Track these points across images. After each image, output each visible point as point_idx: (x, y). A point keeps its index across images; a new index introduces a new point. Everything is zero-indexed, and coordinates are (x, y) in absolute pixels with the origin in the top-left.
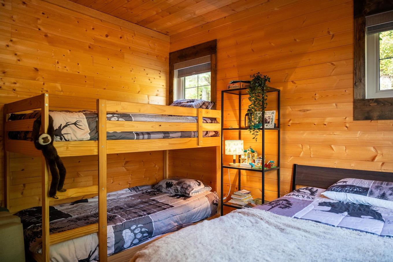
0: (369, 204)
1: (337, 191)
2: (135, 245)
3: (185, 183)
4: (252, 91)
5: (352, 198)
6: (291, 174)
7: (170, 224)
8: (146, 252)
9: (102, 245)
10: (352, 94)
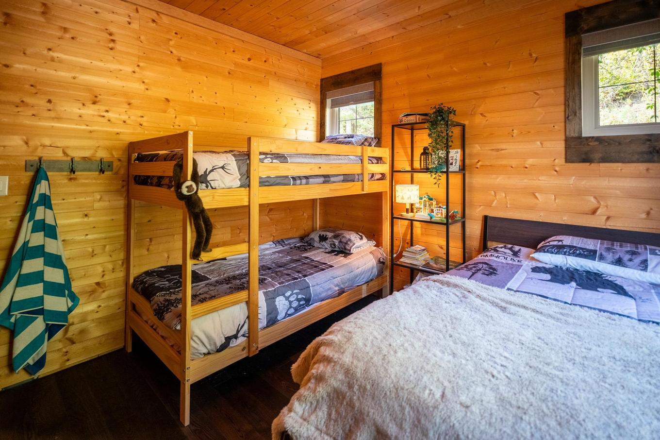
0: (599, 271)
1: (552, 253)
2: (290, 315)
3: (344, 237)
4: (432, 125)
5: (574, 262)
6: (480, 228)
7: (330, 289)
8: (334, 339)
9: (252, 317)
10: (563, 131)
